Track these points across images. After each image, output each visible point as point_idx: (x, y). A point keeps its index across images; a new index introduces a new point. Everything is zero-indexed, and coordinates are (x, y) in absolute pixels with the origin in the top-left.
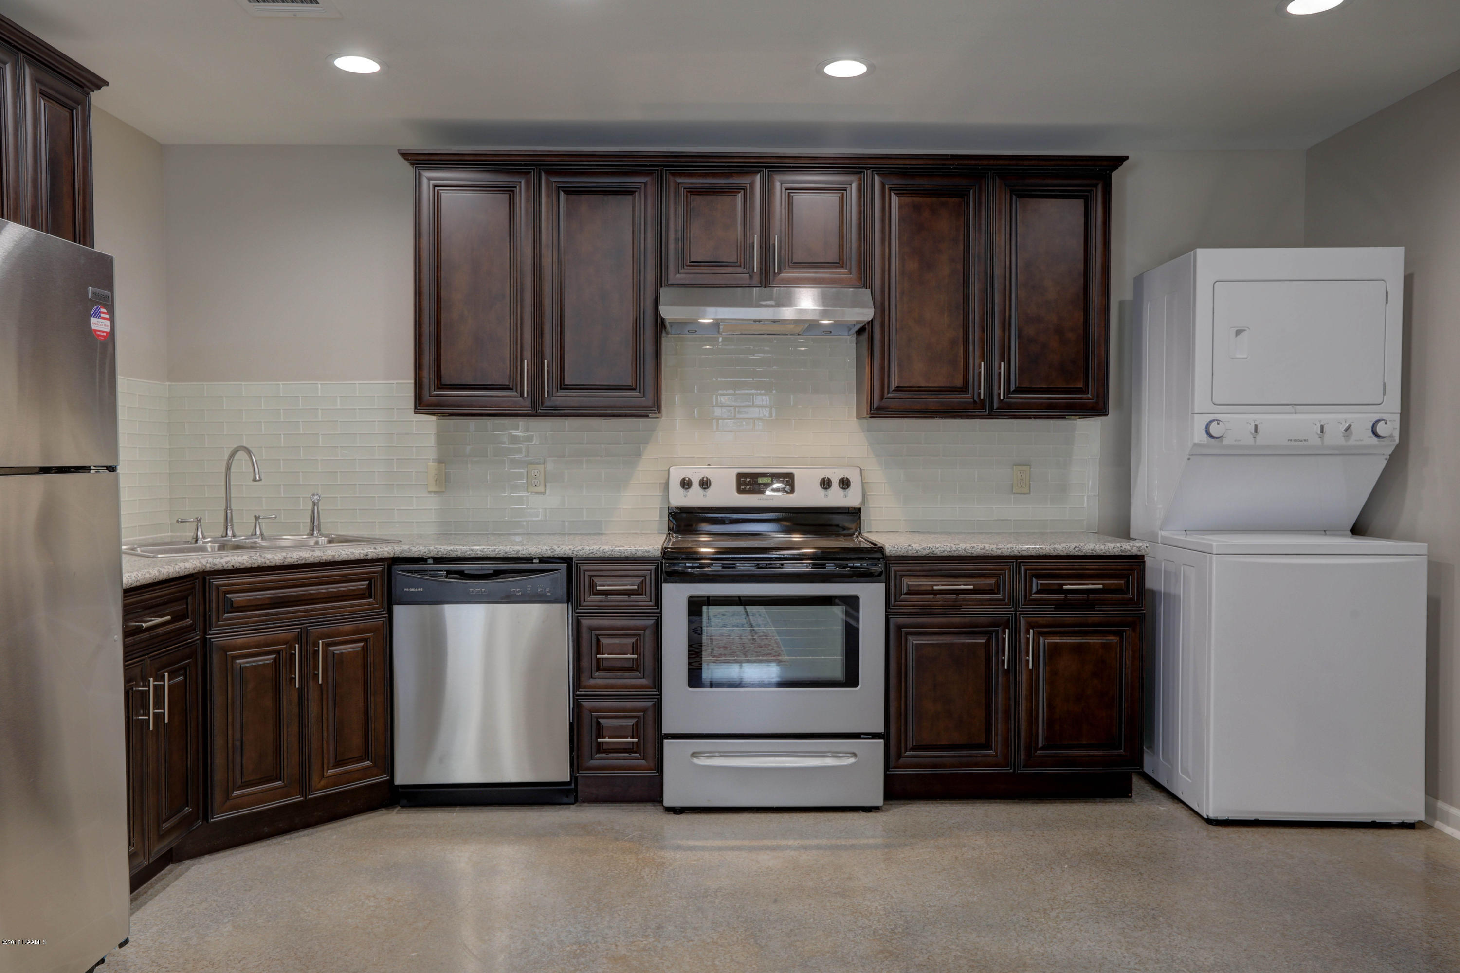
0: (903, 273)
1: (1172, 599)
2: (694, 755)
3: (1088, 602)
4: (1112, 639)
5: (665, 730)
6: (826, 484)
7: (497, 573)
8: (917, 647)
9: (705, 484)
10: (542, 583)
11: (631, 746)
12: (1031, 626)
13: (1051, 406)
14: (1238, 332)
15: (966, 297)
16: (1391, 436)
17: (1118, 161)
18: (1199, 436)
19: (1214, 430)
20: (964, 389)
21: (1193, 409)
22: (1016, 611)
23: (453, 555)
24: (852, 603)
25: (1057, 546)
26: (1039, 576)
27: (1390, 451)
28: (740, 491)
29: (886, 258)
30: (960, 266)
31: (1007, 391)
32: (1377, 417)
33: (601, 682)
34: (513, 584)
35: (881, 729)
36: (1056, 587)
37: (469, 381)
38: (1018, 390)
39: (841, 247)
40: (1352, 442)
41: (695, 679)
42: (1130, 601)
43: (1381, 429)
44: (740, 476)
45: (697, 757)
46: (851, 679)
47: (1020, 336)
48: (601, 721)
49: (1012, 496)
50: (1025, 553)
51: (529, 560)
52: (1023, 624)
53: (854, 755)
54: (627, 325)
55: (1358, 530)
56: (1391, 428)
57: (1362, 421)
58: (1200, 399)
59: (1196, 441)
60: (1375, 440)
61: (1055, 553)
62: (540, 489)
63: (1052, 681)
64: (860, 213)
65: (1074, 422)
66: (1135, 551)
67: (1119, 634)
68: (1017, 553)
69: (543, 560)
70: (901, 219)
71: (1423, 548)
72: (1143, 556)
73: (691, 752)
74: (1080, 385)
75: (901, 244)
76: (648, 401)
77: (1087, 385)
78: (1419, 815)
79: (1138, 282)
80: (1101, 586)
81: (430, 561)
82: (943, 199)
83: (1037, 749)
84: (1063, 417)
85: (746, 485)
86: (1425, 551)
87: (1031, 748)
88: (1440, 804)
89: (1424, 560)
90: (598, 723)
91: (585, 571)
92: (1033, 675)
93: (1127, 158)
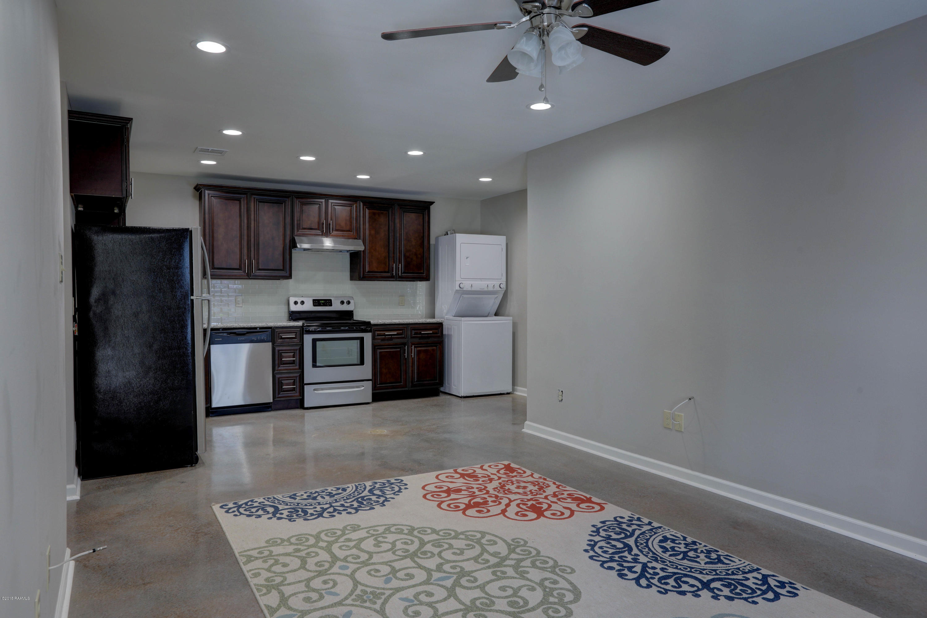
0: (370, 234)
1: (449, 336)
2: (315, 390)
3: (428, 336)
4: (434, 348)
5: (305, 382)
6: (342, 303)
7: (248, 333)
8: (380, 352)
9: (303, 303)
10: (263, 336)
11: (292, 389)
12: (413, 344)
13: (414, 278)
14: (467, 258)
15: (389, 242)
16: (504, 288)
17: (432, 203)
18: (458, 288)
19: (461, 286)
20: (388, 272)
21: (456, 279)
22: (408, 340)
23: (232, 327)
24: (362, 340)
25: (420, 320)
26: (414, 330)
27: (504, 292)
28: (314, 305)
29: (364, 229)
30: (387, 234)
31: (401, 273)
32: (501, 282)
33: (282, 368)
34: (253, 337)
35: (371, 378)
36: (419, 333)
37: (225, 267)
38: (404, 273)
39: (351, 225)
40: (495, 290)
41: (314, 365)
42: (439, 337)
43: (501, 286)
44: (314, 300)
45: (316, 391)
46: (362, 363)
47: (405, 256)
48: (282, 381)
49: (399, 306)
50: (411, 323)
51: (256, 328)
52: (410, 344)
53: (363, 386)
54: (281, 249)
55: (496, 314)
56: (504, 286)
57: (497, 283)
58: (458, 278)
59: (457, 289)
60: (500, 289)
61: (419, 322)
62: (241, 305)
63: (419, 361)
64: (356, 215)
65: (417, 282)
66: (440, 321)
67: (436, 346)
68: (408, 323)
69: (261, 328)
70: (369, 217)
71: (511, 318)
72: (442, 323)
73: (313, 389)
74: (422, 271)
75: (369, 225)
76: (288, 274)
77: (424, 272)
78: (510, 390)
79: (437, 238)
80: (432, 332)
81: (221, 330)
82: (382, 212)
83: (414, 382)
84: (414, 281)
85: (316, 303)
86: (512, 319)
87: (412, 381)
88: (516, 387)
89: (511, 321)
90: (281, 382)
91: (277, 331)
92: (413, 359)
93: (434, 202)
